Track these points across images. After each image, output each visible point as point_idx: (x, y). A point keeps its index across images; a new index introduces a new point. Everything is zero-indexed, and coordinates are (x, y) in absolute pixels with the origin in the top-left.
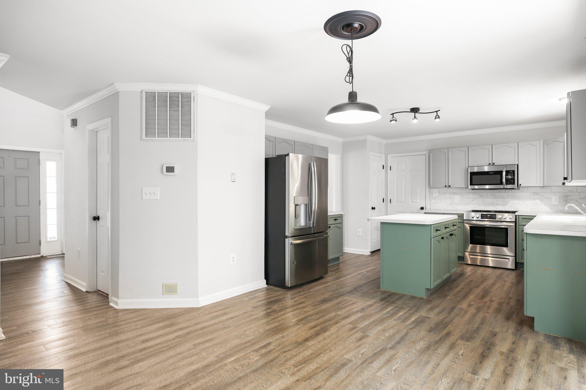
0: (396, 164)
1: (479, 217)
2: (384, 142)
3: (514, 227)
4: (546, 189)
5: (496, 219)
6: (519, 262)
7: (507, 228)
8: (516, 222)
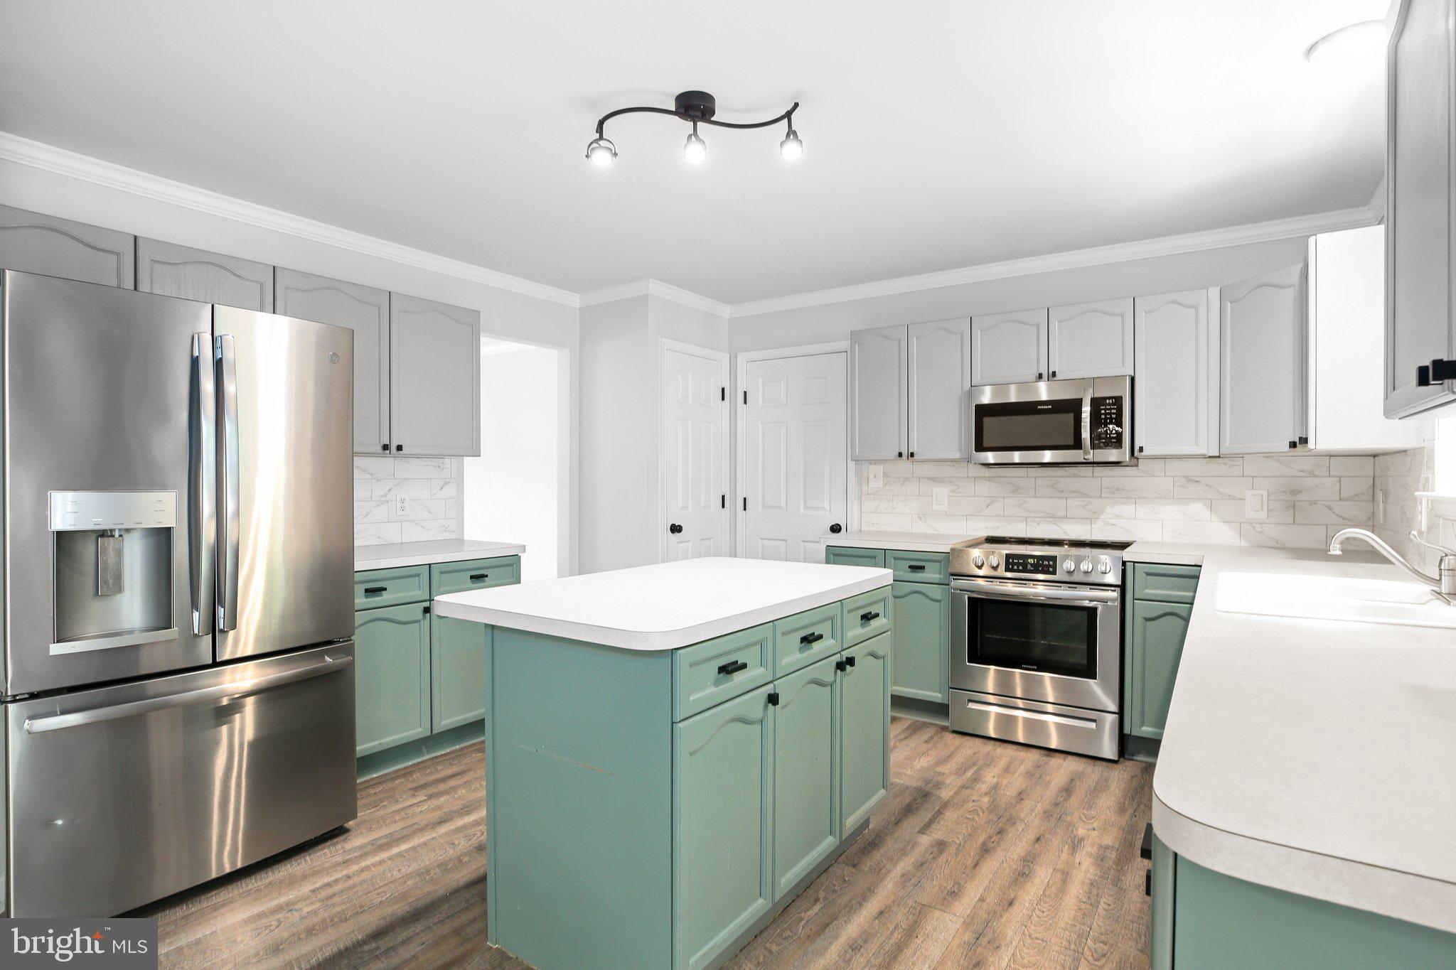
0: (761, 384)
1: (998, 566)
2: (726, 311)
3: (1117, 604)
4: (1225, 464)
5: (1054, 573)
6: (1133, 734)
7: (1094, 610)
8: (1123, 587)
